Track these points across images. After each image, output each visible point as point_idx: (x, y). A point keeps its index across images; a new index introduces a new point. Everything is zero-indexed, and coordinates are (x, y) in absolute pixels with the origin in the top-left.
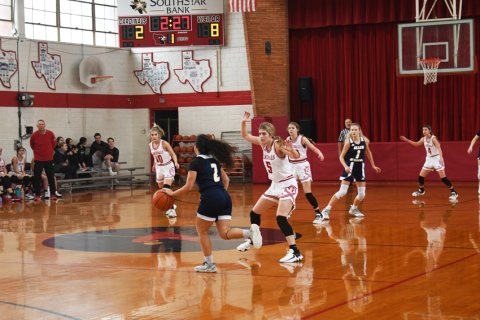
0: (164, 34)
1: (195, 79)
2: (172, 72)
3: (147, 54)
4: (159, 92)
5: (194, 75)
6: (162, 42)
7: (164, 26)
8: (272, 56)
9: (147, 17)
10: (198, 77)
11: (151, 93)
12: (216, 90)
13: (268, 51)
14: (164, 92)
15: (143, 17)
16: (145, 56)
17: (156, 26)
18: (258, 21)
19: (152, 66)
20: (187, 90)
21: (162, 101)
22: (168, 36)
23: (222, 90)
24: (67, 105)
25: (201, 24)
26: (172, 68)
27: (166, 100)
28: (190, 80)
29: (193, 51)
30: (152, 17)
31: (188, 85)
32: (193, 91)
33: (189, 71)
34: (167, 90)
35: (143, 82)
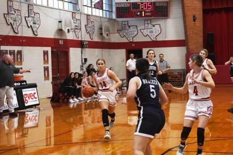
0: (139, 11)
1: (152, 34)
2: (139, 31)
3: (125, 21)
4: (131, 41)
5: (151, 32)
6: (138, 16)
8: (196, 22)
9: (130, 3)
10: (154, 33)
11: (127, 41)
13: (194, 20)
14: (134, 41)
15: (128, 3)
16: (124, 23)
17: (135, 8)
18: (189, 5)
19: (128, 28)
20: (147, 39)
21: (133, 45)
22: (141, 12)
23: (167, 39)
25: (158, 6)
26: (139, 29)
27: (136, 45)
28: (150, 34)
29: (150, 20)
30: (133, 3)
31: (148, 37)
32: (151, 40)
33: (149, 30)
35: (123, 36)
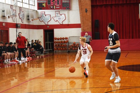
1: (60, 20)
3: (43, 12)
4: (47, 24)
6: (51, 8)
7: (52, 3)
8: (87, 13)
11: (44, 24)
12: (67, 23)
13: (86, 11)
14: (49, 24)
16: (42, 13)
17: (49, 3)
18: (83, 2)
19: (44, 16)
20: (57, 23)
21: (48, 27)
22: (53, 6)
23: (69, 23)
24: (25, 28)
25: (64, 3)
26: (52, 17)
27: (49, 27)
28: (58, 20)
29: (59, 11)
30: (48, 0)
31: (57, 22)
32: (59, 24)
33: (58, 18)
34: (50, 23)
35: (41, 21)
